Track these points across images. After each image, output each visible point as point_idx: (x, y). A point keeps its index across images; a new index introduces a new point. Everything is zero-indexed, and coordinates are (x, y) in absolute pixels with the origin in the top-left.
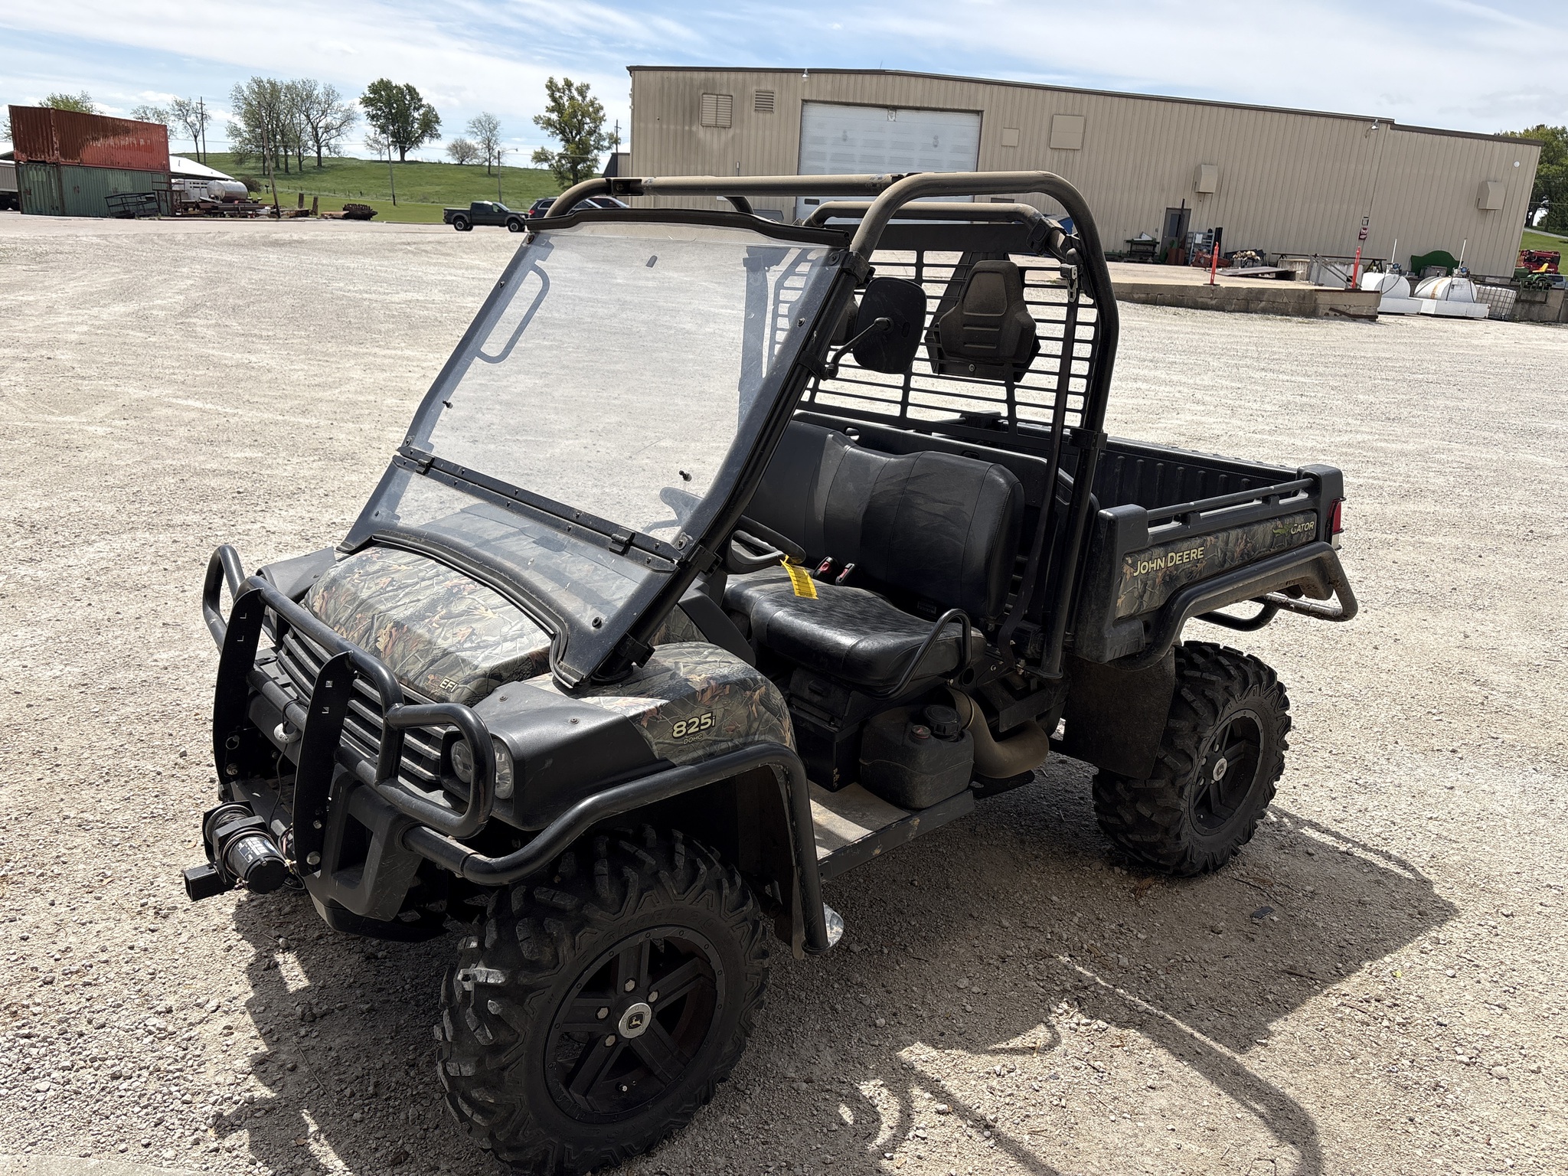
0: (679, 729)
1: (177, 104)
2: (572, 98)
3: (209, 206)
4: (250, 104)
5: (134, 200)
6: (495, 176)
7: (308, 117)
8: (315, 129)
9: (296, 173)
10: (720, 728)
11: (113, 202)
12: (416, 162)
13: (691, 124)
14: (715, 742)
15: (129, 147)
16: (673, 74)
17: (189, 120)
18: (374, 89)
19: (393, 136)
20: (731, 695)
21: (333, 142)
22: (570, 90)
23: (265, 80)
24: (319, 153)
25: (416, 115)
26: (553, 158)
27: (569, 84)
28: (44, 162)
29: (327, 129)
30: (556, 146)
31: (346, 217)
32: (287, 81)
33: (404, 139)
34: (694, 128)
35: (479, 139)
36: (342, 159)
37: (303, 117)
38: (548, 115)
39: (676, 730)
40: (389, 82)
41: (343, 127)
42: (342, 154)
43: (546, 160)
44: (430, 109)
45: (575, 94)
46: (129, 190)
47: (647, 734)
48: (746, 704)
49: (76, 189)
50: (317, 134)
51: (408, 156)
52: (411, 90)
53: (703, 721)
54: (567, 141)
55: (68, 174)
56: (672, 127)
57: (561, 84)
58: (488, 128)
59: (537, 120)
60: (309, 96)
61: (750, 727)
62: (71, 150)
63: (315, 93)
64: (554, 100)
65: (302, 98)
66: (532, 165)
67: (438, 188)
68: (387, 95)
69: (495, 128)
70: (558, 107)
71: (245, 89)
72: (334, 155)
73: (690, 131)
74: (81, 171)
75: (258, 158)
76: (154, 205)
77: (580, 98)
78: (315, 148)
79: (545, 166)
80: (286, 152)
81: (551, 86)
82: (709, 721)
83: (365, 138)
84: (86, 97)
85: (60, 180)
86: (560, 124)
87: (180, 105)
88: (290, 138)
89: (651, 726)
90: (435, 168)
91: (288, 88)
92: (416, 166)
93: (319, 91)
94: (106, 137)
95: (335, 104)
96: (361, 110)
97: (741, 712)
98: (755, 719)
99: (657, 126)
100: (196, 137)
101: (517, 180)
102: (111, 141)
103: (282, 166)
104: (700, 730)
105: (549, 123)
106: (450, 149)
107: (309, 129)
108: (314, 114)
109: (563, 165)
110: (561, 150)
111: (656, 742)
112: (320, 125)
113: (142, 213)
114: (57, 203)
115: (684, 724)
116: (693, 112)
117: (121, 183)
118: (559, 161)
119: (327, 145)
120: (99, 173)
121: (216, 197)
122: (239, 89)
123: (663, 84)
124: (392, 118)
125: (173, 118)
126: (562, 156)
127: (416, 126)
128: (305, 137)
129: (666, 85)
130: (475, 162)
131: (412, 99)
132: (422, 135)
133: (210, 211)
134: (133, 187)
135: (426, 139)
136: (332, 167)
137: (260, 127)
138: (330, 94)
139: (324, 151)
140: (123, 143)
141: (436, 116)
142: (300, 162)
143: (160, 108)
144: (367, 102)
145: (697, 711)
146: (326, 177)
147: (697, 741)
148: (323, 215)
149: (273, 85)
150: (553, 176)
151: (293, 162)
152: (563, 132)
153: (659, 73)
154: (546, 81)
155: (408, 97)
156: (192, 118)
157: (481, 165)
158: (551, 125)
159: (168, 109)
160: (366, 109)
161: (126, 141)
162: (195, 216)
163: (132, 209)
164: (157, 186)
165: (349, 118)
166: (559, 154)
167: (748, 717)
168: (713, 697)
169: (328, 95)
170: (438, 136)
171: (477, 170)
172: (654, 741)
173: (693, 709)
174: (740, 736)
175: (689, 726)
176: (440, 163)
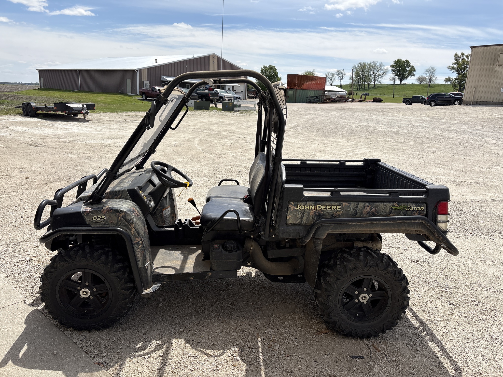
0: (95, 218)
1: (338, 71)
2: (463, 59)
3: (333, 99)
4: (357, 70)
5: (313, 98)
6: (431, 87)
7: (373, 72)
8: (375, 76)
9: (367, 89)
10: (107, 221)
11: (307, 99)
12: (405, 84)
13: (494, 65)
14: (106, 224)
15: (315, 84)
16: (489, 48)
17: (340, 76)
18: (395, 62)
19: (399, 76)
20: (113, 213)
21: (379, 79)
22: (463, 57)
23: (362, 62)
24: (375, 83)
25: (408, 69)
26: (453, 80)
27: (463, 54)
28: (293, 89)
29: (378, 76)
30: (454, 76)
31: (373, 102)
32: (369, 62)
33: (402, 77)
34: (495, 66)
35: (428, 75)
36: (381, 84)
37: (372, 72)
38: (453, 65)
39: (94, 218)
40: (401, 60)
41: (383, 75)
42: (382, 83)
43: (450, 81)
44: (413, 67)
45: (465, 57)
46: (313, 96)
47: (85, 217)
48: (117, 216)
49: (300, 96)
50: (375, 77)
51: (403, 82)
52: (407, 62)
53: (102, 218)
54: (459, 74)
55: (298, 92)
56: (485, 67)
57: (460, 54)
58: (432, 71)
59: (448, 68)
60: (375, 66)
61: (118, 223)
62: (300, 85)
63: (377, 65)
64: (456, 60)
65: (373, 67)
66: (444, 83)
67: (410, 92)
68: (399, 64)
69: (434, 71)
70: (457, 62)
71: (356, 66)
72: (379, 83)
73: (493, 67)
74: (302, 90)
75: (356, 85)
76: (318, 100)
77: (466, 59)
78: (374, 82)
79: (449, 83)
80: (365, 83)
81: (456, 56)
82: (104, 218)
83: (390, 78)
84: (314, 71)
85: (296, 93)
86: (457, 68)
87: (338, 72)
88: (367, 79)
89: (87, 215)
90: (412, 85)
91: (369, 64)
92: (404, 85)
93: (378, 64)
94: (309, 81)
95: (382, 68)
96: (390, 69)
97: (115, 218)
98: (120, 221)
99: (479, 66)
100: (341, 80)
101: (440, 88)
102: (311, 82)
103: (363, 87)
104: (101, 220)
105: (453, 68)
106: (417, 79)
107: (373, 76)
108: (375, 71)
109: (456, 82)
110: (456, 77)
111: (88, 220)
112: (376, 74)
113: (315, 102)
114: (294, 100)
115: (96, 217)
116: (495, 60)
117: (311, 94)
118: (455, 81)
119: (378, 81)
120: (306, 91)
121: (338, 97)
122: (355, 66)
123: (484, 52)
124: (399, 71)
125: (335, 75)
126: (456, 79)
127: (407, 72)
128: (371, 78)
129: (485, 52)
130: (425, 83)
131: (407, 64)
132: (409, 75)
133: (333, 101)
134: (314, 95)
135: (410, 77)
136: (378, 87)
137: (359, 77)
138: (381, 65)
139: (376, 82)
140: (314, 83)
141: (414, 69)
142: (368, 86)
143: (333, 73)
144: (392, 66)
145: (100, 215)
146: (375, 90)
147: (100, 222)
148: (366, 101)
149: (365, 64)
150: (452, 86)
151: (366, 86)
152: (458, 71)
153: (483, 48)
154: (454, 54)
155: (406, 64)
156: (341, 75)
157: (427, 84)
158: (453, 69)
159: (335, 73)
160: (392, 69)
161: (314, 82)
162: (328, 102)
163: (312, 101)
164: (320, 94)
165: (386, 72)
166: (455, 78)
167: (117, 220)
168: (106, 212)
169: (380, 66)
170: (414, 75)
171: (426, 85)
172: (87, 219)
173: (99, 214)
174: (114, 225)
175: (98, 218)
176: (413, 84)
